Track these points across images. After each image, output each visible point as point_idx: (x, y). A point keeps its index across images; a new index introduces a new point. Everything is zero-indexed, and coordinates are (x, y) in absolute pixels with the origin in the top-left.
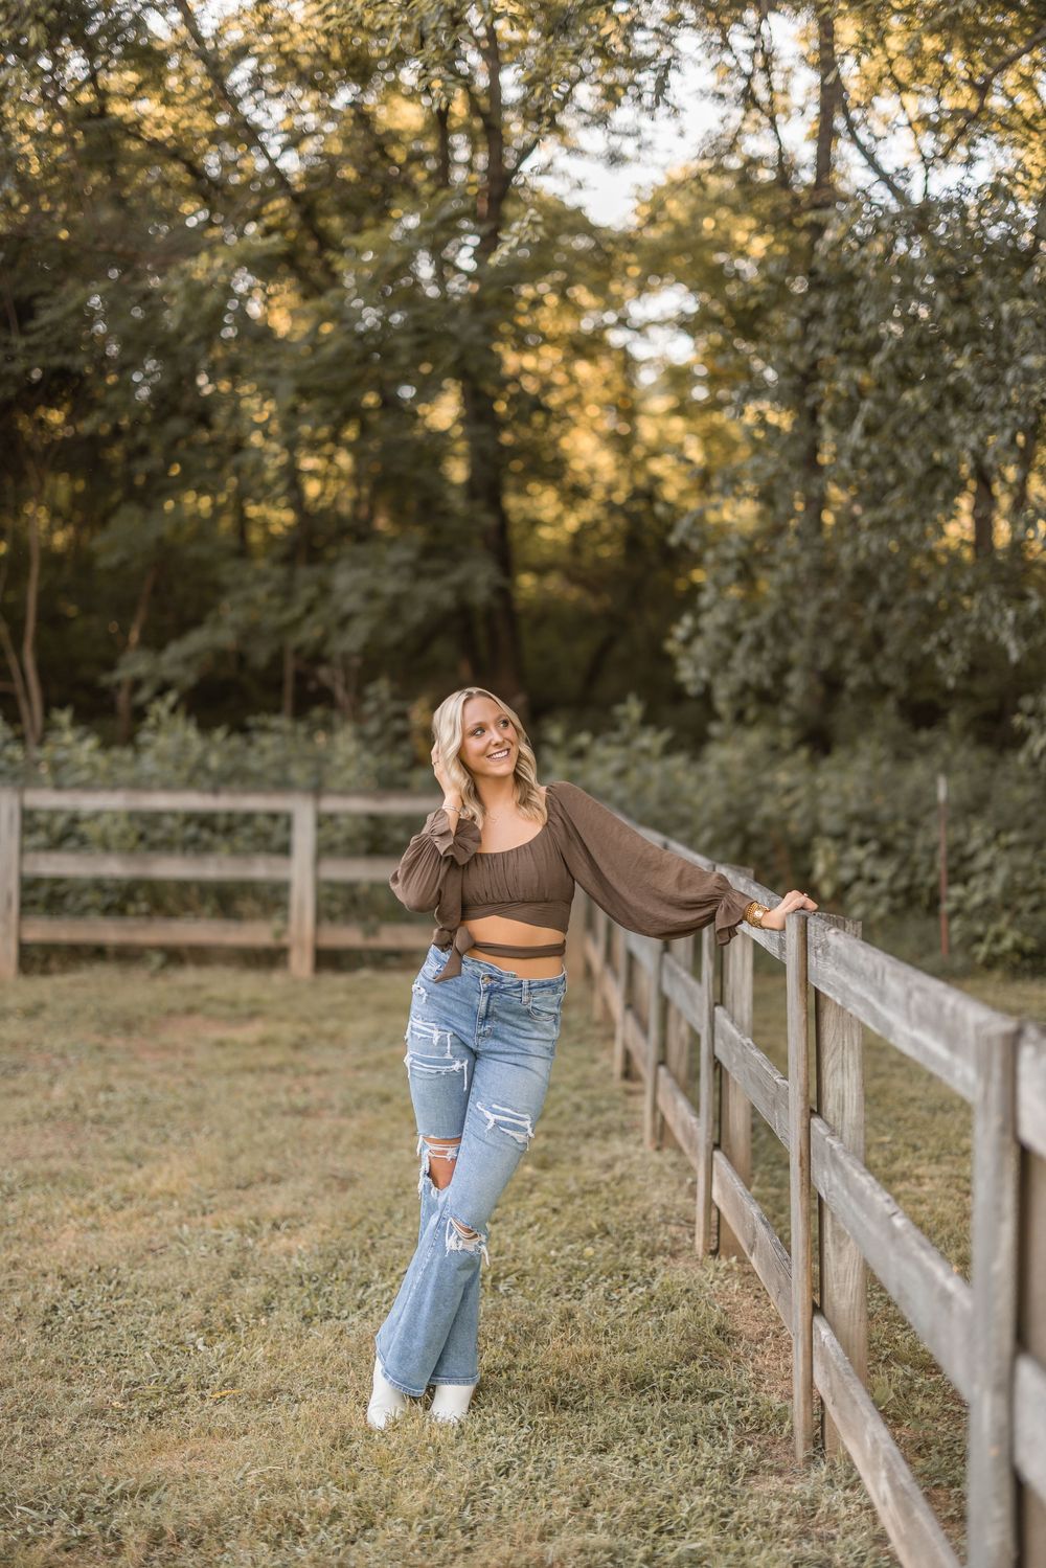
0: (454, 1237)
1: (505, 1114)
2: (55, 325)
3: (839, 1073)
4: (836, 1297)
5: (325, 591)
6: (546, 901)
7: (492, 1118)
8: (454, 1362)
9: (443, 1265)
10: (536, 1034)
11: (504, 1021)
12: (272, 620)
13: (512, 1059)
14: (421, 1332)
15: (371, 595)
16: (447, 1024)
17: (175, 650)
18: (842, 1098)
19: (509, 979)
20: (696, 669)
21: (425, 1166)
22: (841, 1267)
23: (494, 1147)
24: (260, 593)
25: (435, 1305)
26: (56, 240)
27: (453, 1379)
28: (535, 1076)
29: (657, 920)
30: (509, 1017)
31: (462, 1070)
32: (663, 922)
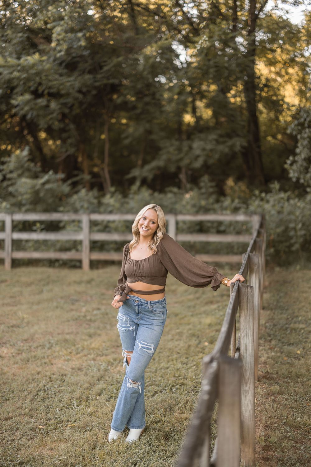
0: (129, 383)
1: (144, 344)
2: (109, 71)
3: (246, 337)
4: (244, 412)
5: (191, 148)
6: (153, 277)
7: (140, 345)
8: (134, 422)
9: (127, 392)
10: (156, 318)
11: (144, 314)
12: (174, 158)
13: (148, 326)
14: (121, 413)
15: (204, 149)
16: (128, 315)
17: (147, 167)
18: (246, 346)
19: (144, 301)
20: (294, 173)
21: (125, 360)
22: (246, 402)
23: (141, 355)
24: (171, 149)
25: (124, 405)
26: (110, 44)
27: (134, 427)
28: (155, 332)
29: (192, 281)
30: (146, 313)
31: (133, 330)
32: (195, 282)
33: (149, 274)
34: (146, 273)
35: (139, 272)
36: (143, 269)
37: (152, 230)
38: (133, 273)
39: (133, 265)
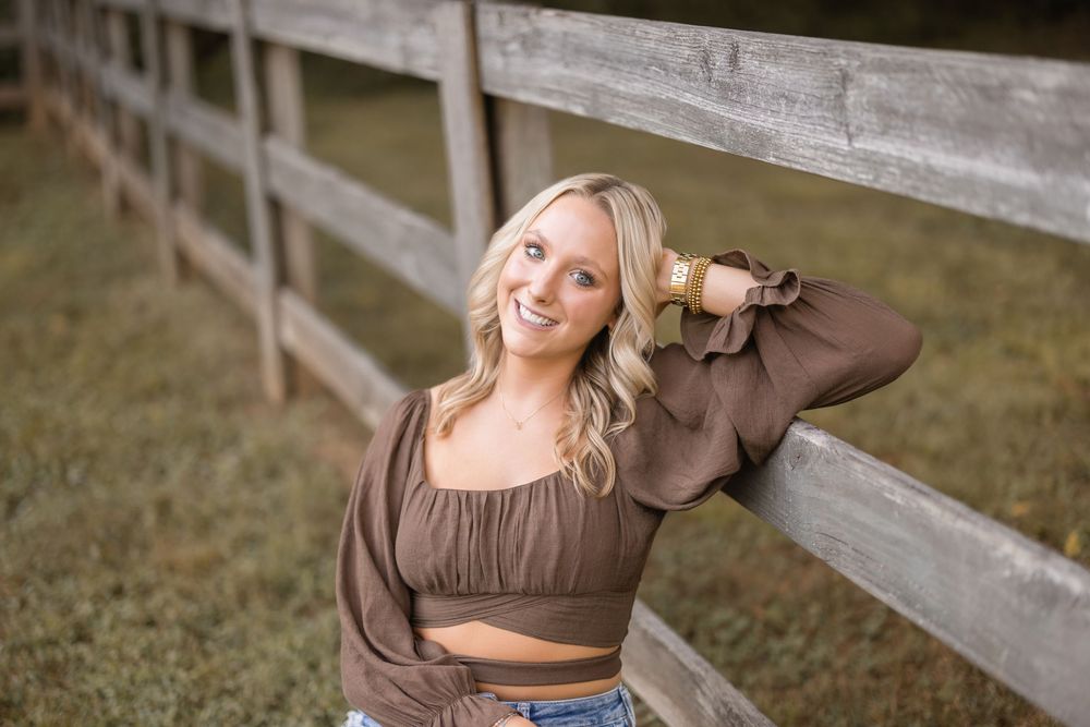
6: (569, 595)
33: (548, 578)
34: (528, 575)
35: (490, 568)
36: (520, 548)
37: (577, 323)
38: (449, 575)
39: (458, 528)
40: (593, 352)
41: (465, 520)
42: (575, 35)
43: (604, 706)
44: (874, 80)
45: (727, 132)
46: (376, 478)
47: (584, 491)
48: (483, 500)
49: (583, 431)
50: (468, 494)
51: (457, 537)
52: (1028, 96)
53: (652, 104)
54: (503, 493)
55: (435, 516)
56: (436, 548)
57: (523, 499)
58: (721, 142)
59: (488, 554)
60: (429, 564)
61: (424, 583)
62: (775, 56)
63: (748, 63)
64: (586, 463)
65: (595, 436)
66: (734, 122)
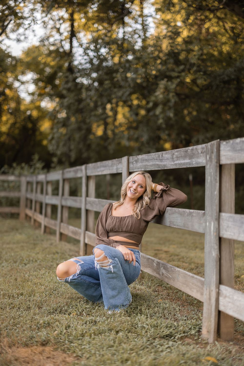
33: (129, 229)
34: (126, 229)
35: (120, 227)
36: (125, 225)
37: (139, 193)
38: (114, 228)
39: (116, 222)
40: (140, 198)
41: (117, 220)
42: (143, 158)
43: (136, 252)
44: (176, 154)
45: (161, 166)
46: (104, 215)
47: (136, 217)
48: (120, 218)
49: (136, 210)
50: (118, 217)
51: (116, 223)
52: (189, 151)
53: (153, 165)
54: (123, 217)
55: (113, 220)
56: (112, 224)
57: (126, 218)
58: (160, 168)
59: (120, 226)
60: (111, 227)
61: (110, 230)
62: (167, 153)
63: (164, 155)
64: (136, 213)
65: (138, 211)
66: (162, 164)
